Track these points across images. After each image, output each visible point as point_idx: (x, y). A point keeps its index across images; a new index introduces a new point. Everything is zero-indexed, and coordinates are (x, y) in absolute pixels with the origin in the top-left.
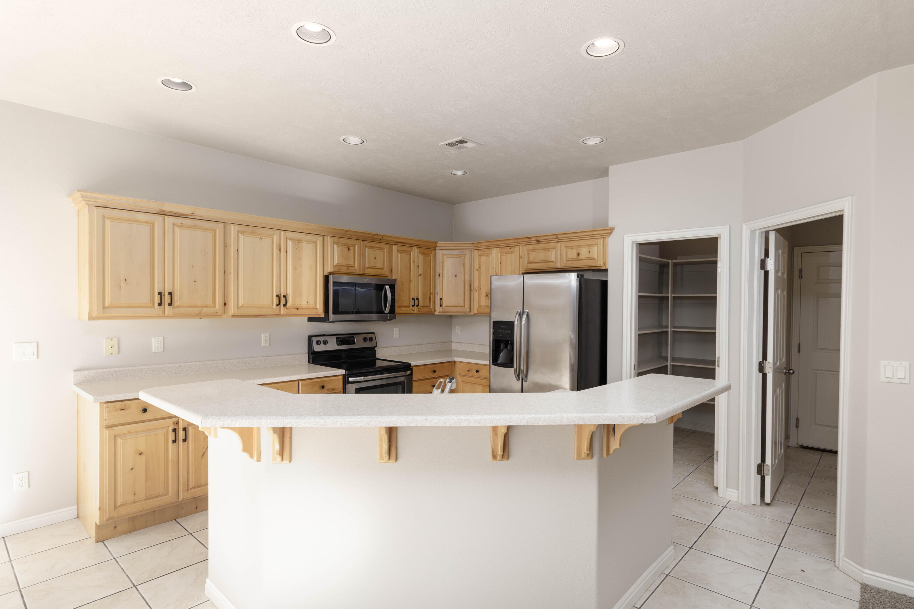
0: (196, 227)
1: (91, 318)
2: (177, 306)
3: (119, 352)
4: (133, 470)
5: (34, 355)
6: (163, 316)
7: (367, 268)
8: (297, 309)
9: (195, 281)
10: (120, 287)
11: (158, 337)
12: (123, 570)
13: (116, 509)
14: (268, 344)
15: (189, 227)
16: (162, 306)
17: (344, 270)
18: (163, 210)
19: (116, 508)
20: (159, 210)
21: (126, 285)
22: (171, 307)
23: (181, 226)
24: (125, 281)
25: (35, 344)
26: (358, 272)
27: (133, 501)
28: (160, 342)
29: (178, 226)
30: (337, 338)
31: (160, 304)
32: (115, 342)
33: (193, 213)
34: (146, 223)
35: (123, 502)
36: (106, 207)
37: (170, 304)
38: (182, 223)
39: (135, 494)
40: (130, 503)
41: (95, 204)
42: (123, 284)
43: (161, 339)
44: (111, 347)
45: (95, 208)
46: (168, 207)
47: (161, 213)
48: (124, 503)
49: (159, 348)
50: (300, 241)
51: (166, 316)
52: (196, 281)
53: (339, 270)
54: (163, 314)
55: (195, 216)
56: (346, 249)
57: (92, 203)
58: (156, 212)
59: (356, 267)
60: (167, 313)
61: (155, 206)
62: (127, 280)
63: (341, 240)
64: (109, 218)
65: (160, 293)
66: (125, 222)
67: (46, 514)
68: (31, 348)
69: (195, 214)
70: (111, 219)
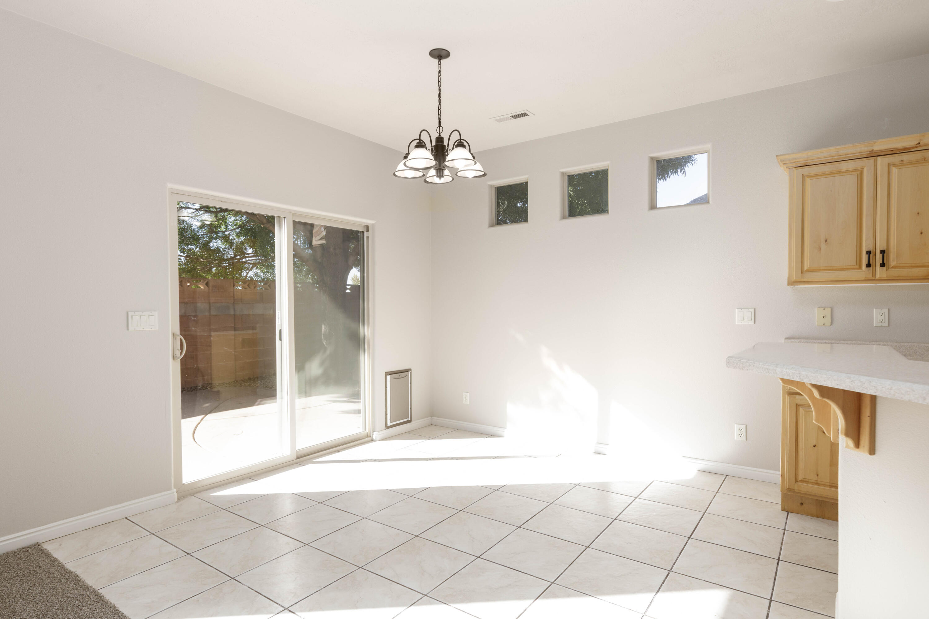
0: (925, 160)
1: (791, 283)
2: (893, 267)
3: (831, 323)
4: (816, 447)
5: (751, 320)
6: (874, 279)
9: (921, 233)
10: (820, 249)
11: (881, 308)
12: (782, 543)
13: (797, 483)
15: (913, 163)
16: (871, 268)
18: (874, 150)
19: (797, 481)
20: (869, 153)
21: (827, 246)
22: (885, 268)
23: (902, 164)
24: (826, 241)
25: (753, 310)
27: (815, 482)
28: (884, 314)
29: (896, 166)
31: (869, 265)
32: (828, 312)
33: (919, 143)
34: (853, 171)
35: (804, 478)
36: (806, 166)
37: (883, 265)
38: (902, 161)
39: (817, 475)
40: (813, 483)
41: (795, 165)
42: (823, 246)
43: (886, 310)
44: (823, 317)
45: (795, 169)
46: (880, 145)
47: (873, 155)
48: (804, 480)
49: (883, 322)
51: (877, 280)
52: (923, 232)
54: (873, 276)
55: (923, 146)
57: (791, 165)
58: (866, 155)
60: (878, 276)
61: (863, 148)
62: (828, 241)
64: (808, 177)
65: (869, 253)
66: (825, 176)
67: (755, 469)
68: (749, 313)
69: (922, 143)
70: (811, 177)
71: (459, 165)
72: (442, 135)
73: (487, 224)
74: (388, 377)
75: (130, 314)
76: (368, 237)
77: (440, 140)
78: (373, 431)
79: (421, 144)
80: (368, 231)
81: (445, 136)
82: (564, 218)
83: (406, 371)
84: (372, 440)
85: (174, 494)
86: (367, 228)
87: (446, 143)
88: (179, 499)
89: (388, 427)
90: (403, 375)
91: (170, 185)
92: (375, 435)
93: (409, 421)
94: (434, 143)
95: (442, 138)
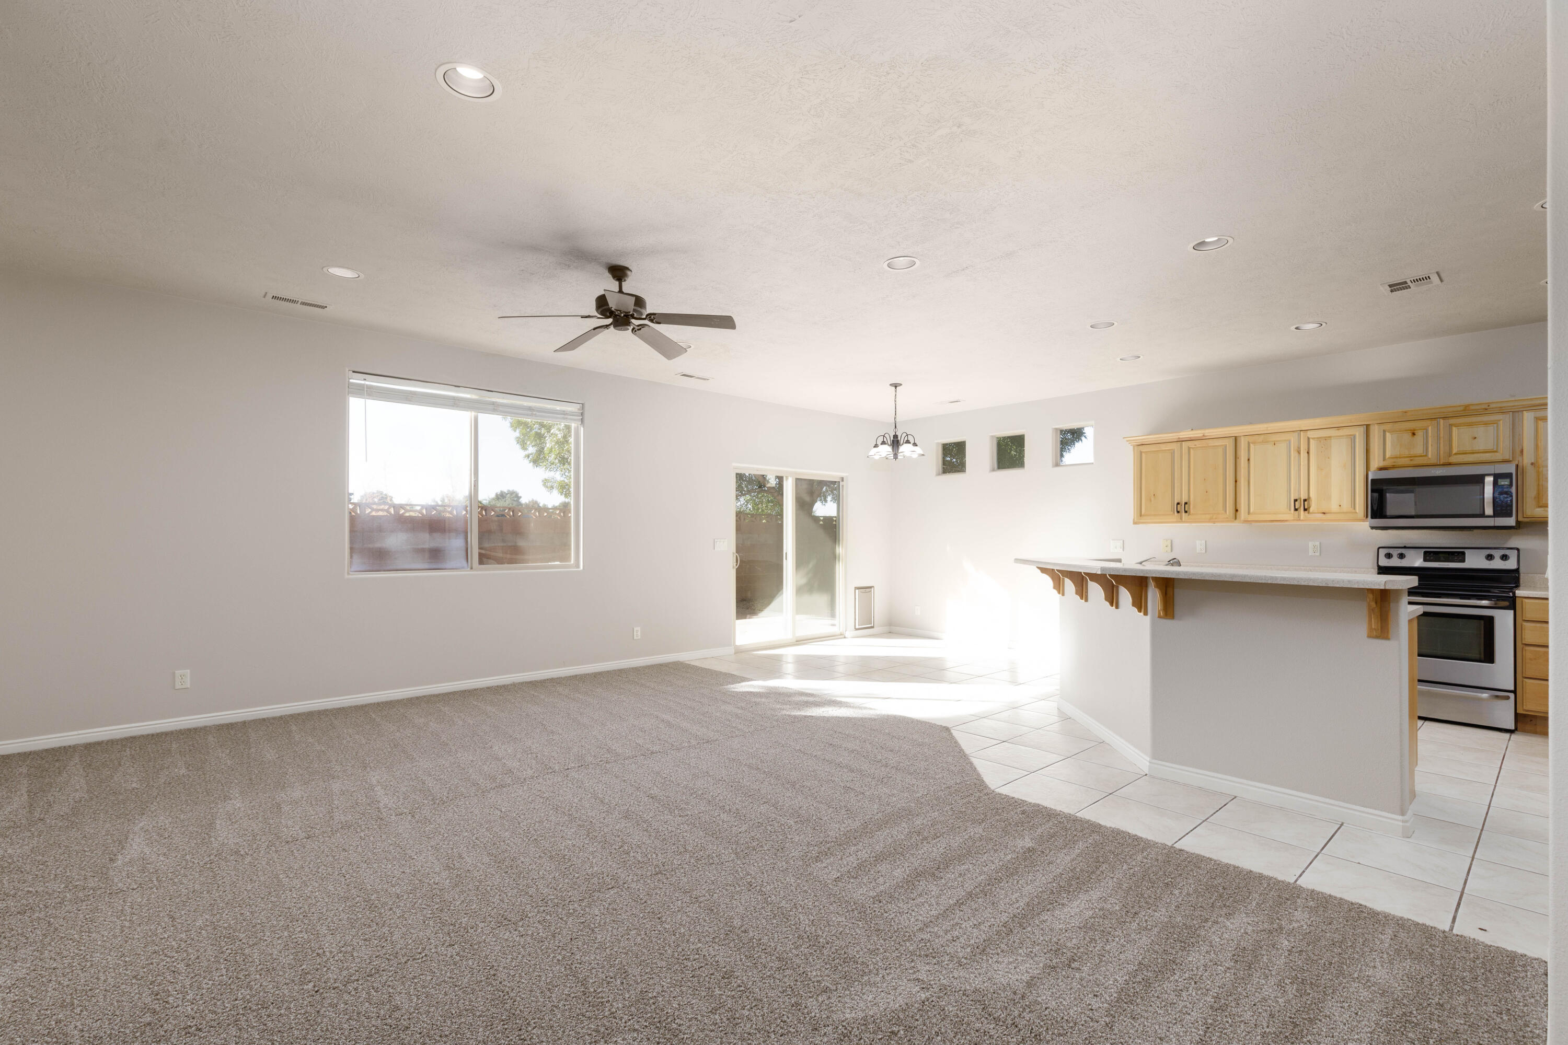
0: (1208, 445)
1: (1135, 523)
2: (1192, 513)
3: (1172, 551)
5: (1121, 548)
6: (1182, 521)
7: (1455, 454)
8: (1324, 513)
9: (1207, 492)
10: (1151, 500)
11: (1200, 540)
14: (1318, 554)
16: (1180, 514)
17: (1406, 461)
18: (1181, 438)
20: (1178, 439)
22: (1188, 514)
24: (1154, 496)
25: (1121, 542)
26: (1434, 461)
28: (1202, 544)
29: (1193, 449)
30: (1425, 553)
31: (1177, 512)
32: (1169, 543)
33: (1204, 435)
34: (1169, 451)
36: (1142, 445)
37: (1186, 512)
38: (1196, 445)
41: (1136, 445)
42: (1152, 498)
43: (1204, 542)
44: (1166, 546)
45: (1137, 447)
46: (1184, 435)
47: (1180, 441)
49: (1203, 549)
50: (1326, 438)
51: (1184, 522)
53: (1394, 464)
54: (1181, 519)
55: (1206, 437)
56: (1407, 436)
57: (1134, 445)
58: (1176, 441)
59: (1430, 456)
60: (1184, 519)
61: (1175, 436)
63: (1398, 426)
64: (1143, 453)
65: (1178, 504)
66: (1153, 453)
68: (1120, 544)
69: (1206, 435)
70: (1146, 452)
71: (907, 454)
72: (897, 434)
73: (935, 473)
74: (857, 591)
75: (716, 540)
76: (843, 486)
77: (896, 436)
78: (846, 631)
79: (883, 443)
80: (843, 481)
81: (899, 434)
82: (993, 470)
83: (870, 587)
84: (845, 638)
85: (731, 650)
86: (843, 479)
87: (899, 439)
88: (735, 654)
89: (856, 629)
90: (868, 590)
91: (734, 464)
92: (847, 634)
93: (872, 627)
94: (892, 439)
95: (897, 436)
